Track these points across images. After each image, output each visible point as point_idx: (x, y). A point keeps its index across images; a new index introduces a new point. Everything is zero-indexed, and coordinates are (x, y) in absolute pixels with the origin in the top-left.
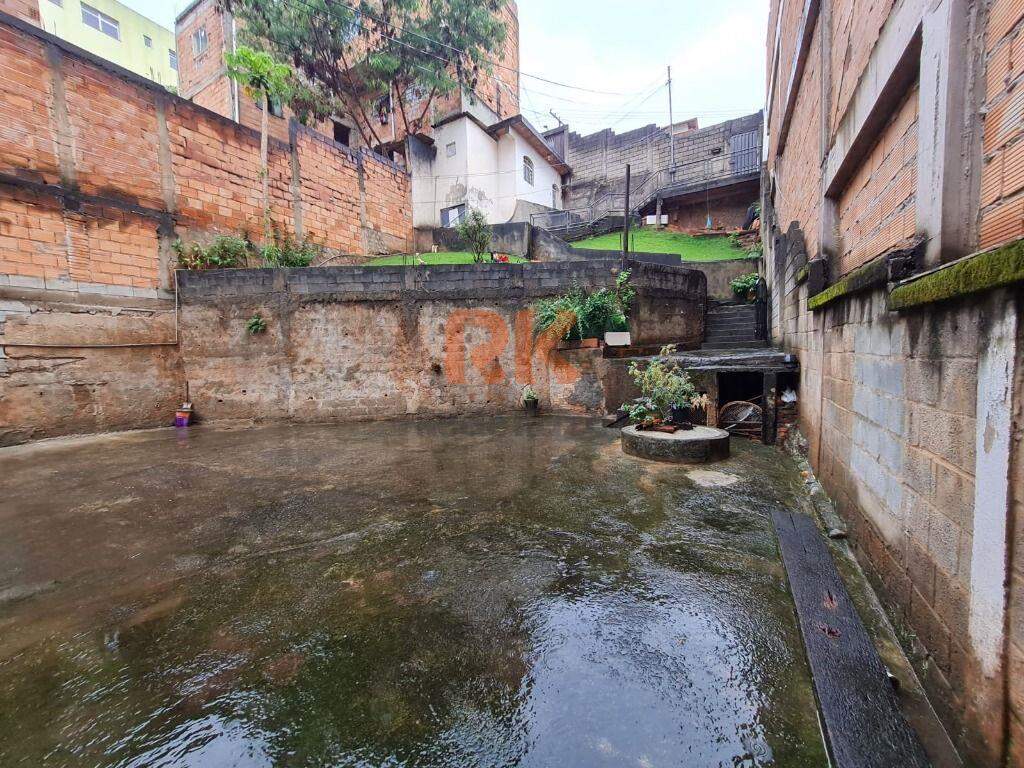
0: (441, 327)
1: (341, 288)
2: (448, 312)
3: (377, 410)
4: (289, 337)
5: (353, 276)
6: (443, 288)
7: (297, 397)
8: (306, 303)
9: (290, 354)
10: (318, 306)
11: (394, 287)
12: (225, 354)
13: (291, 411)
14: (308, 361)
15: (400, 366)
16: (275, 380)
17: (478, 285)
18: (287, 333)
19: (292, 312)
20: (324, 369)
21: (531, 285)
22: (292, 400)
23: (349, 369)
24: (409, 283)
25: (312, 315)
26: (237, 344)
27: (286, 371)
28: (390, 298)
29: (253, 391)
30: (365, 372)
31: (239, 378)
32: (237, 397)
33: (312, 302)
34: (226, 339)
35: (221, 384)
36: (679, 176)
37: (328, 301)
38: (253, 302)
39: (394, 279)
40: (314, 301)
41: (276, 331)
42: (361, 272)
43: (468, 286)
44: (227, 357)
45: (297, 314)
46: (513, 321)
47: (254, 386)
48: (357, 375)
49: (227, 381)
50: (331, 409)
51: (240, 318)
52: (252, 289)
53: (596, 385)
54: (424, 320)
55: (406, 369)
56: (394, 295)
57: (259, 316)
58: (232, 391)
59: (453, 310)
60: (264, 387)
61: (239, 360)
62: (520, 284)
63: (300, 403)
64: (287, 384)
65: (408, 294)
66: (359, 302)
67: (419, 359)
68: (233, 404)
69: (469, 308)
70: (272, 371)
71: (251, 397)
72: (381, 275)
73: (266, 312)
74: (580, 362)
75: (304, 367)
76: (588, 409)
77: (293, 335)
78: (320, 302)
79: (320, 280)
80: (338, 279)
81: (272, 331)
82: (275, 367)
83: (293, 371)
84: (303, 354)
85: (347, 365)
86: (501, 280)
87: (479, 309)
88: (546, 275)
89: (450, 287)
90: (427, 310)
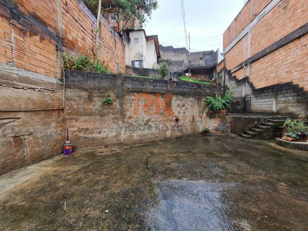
0: (178, 105)
1: (145, 87)
2: (180, 99)
3: (156, 137)
4: (122, 107)
5: (149, 82)
6: (179, 90)
7: (125, 134)
8: (131, 92)
9: (122, 114)
10: (135, 94)
11: (164, 88)
12: (90, 114)
13: (122, 141)
14: (130, 117)
15: (165, 119)
16: (115, 126)
17: (189, 90)
18: (121, 105)
19: (124, 96)
20: (137, 121)
21: (203, 92)
22: (122, 135)
23: (147, 121)
24: (169, 88)
25: (133, 97)
26: (97, 109)
27: (120, 122)
28: (163, 92)
29: (105, 132)
30: (153, 122)
31: (98, 126)
32: (95, 135)
33: (133, 91)
34: (91, 107)
35: (87, 129)
36: (192, 63)
37: (140, 92)
38: (106, 90)
39: (164, 85)
40: (134, 92)
41: (117, 104)
42: (153, 81)
43: (186, 90)
44: (91, 116)
45: (126, 97)
46: (198, 104)
47: (105, 130)
48: (149, 123)
49: (90, 127)
50: (139, 138)
51: (99, 96)
52: (105, 84)
53: (226, 125)
54: (173, 102)
55: (167, 120)
56: (164, 92)
57: (109, 96)
58: (94, 132)
59: (182, 98)
60: (110, 130)
61: (98, 117)
62: (200, 91)
63: (126, 136)
64: (121, 128)
65: (168, 91)
66: (151, 93)
67: (171, 116)
68: (94, 139)
69: (186, 98)
70: (114, 122)
71: (103, 135)
72: (160, 83)
73: (112, 95)
74: (220, 117)
75: (128, 120)
76: (223, 132)
77: (124, 106)
78: (136, 92)
79: (137, 83)
80: (144, 83)
81: (115, 104)
82: (116, 120)
83: (124, 122)
84: (128, 114)
85: (146, 119)
86: (195, 89)
87: (189, 99)
88: (206, 89)
89: (181, 90)
90: (174, 98)
